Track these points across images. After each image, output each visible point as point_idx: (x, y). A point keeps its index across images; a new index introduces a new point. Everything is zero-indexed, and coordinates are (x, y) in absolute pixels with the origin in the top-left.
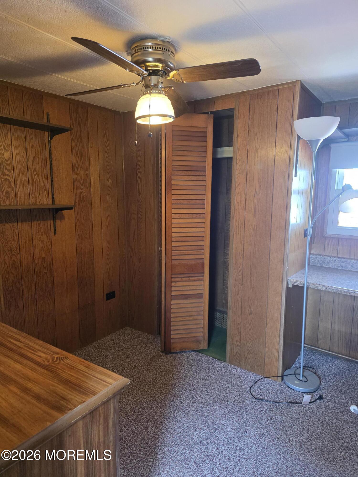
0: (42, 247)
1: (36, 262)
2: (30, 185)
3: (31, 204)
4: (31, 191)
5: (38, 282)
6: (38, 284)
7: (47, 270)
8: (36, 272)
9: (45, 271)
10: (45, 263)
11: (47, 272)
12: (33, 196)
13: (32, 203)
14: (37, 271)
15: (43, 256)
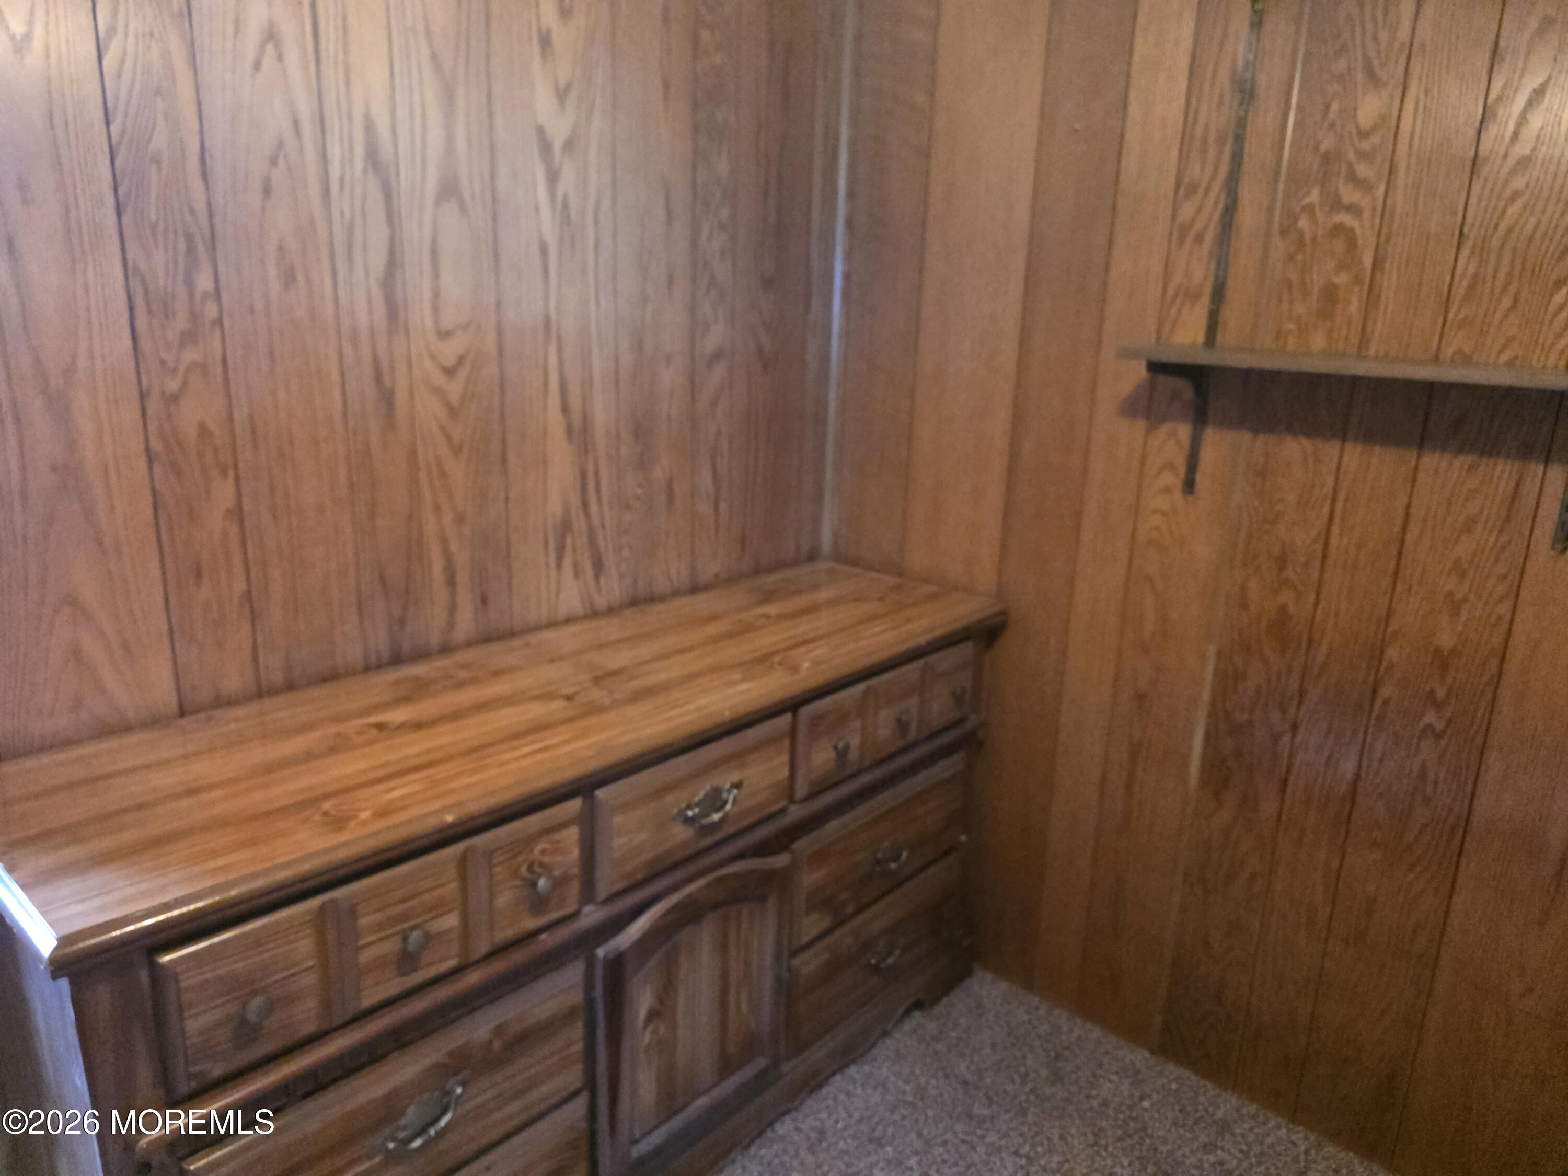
0: (1451, 594)
1: (1392, 653)
2: (1465, 253)
3: (1441, 357)
4: (1460, 290)
5: (1377, 754)
6: (1376, 764)
7: (1449, 722)
8: (1379, 702)
9: (1430, 718)
10: (1449, 680)
11: (1444, 731)
12: (1466, 318)
13: (1448, 352)
14: (1386, 702)
15: (1446, 640)
